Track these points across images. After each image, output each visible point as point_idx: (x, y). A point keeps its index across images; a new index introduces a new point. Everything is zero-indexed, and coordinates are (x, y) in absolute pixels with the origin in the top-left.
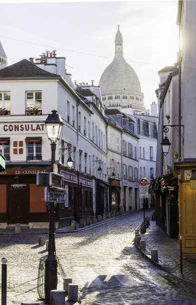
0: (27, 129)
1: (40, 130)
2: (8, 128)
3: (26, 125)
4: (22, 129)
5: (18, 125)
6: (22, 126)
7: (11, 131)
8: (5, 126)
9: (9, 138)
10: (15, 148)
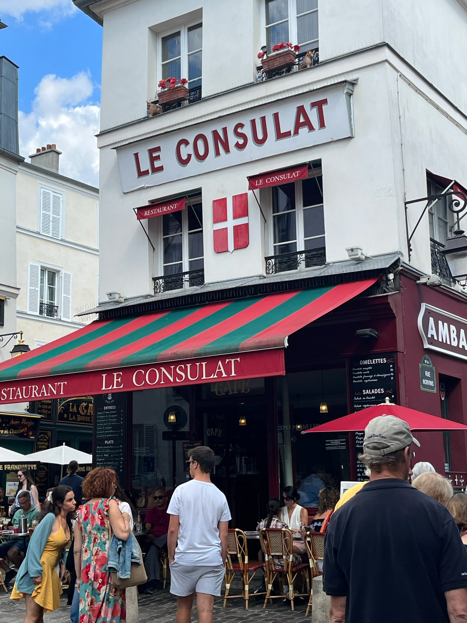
0: (260, 136)
1: (311, 128)
2: (192, 152)
3: (253, 122)
4: (241, 142)
5: (225, 130)
6: (239, 130)
7: (201, 158)
8: (182, 146)
9: (198, 193)
10: (220, 226)
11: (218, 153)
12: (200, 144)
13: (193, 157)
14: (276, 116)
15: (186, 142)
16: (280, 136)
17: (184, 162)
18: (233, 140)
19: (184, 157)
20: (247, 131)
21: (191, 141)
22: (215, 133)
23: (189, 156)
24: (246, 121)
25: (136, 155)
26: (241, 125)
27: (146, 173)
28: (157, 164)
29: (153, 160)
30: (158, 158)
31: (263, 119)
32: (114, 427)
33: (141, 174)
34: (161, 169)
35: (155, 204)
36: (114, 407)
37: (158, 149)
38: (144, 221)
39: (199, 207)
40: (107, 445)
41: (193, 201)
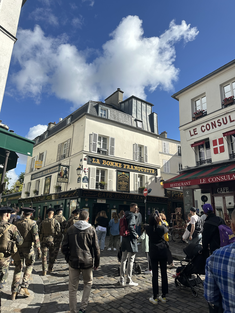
0: (225, 122)
2: (205, 128)
3: (223, 119)
4: (220, 124)
5: (215, 122)
6: (219, 121)
7: (208, 130)
8: (203, 127)
9: (208, 139)
10: (215, 147)
11: (213, 128)
12: (208, 126)
13: (206, 130)
14: (230, 116)
15: (204, 126)
16: (231, 121)
17: (203, 131)
18: (217, 124)
19: (203, 130)
20: (221, 121)
21: (205, 126)
22: (212, 123)
23: (205, 130)
24: (221, 118)
25: (190, 131)
26: (219, 120)
27: (193, 135)
28: (196, 133)
29: (194, 132)
30: (196, 131)
31: (226, 118)
32: (190, 201)
33: (191, 136)
34: (197, 134)
35: (195, 143)
36: (189, 196)
37: (196, 129)
38: (193, 148)
39: (209, 142)
40: (188, 206)
41: (207, 141)
